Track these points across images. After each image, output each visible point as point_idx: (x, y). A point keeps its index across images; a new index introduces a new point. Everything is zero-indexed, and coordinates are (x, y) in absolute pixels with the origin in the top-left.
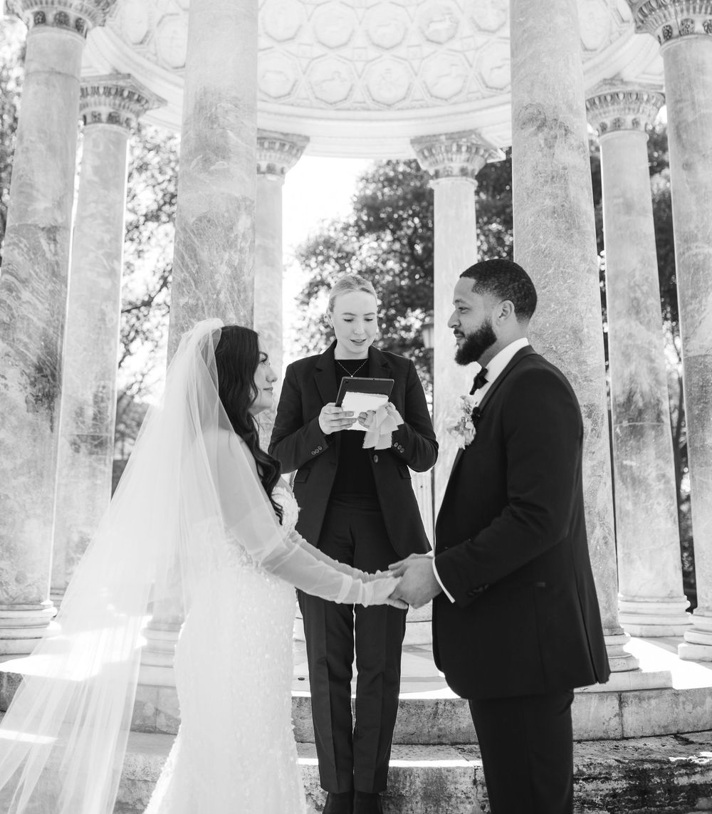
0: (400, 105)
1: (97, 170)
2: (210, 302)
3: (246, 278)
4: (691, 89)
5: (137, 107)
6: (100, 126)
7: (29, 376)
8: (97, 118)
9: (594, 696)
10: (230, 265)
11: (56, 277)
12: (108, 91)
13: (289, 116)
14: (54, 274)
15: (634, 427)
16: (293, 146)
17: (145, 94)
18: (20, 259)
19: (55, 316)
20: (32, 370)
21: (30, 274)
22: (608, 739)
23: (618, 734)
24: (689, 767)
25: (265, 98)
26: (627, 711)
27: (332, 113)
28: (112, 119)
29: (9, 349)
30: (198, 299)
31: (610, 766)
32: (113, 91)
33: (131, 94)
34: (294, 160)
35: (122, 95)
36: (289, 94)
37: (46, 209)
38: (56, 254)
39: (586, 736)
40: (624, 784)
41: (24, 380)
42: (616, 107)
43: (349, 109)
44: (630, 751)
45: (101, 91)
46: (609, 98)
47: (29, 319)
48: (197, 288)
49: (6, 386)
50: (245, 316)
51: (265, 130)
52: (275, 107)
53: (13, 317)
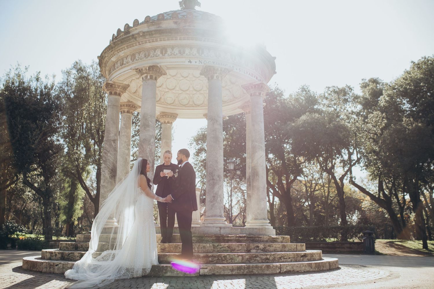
0: (201, 106)
1: (124, 125)
3: (153, 151)
5: (134, 109)
6: (125, 114)
8: (124, 112)
9: (215, 227)
10: (149, 148)
12: (127, 105)
13: (173, 109)
14: (115, 150)
16: (174, 116)
17: (136, 106)
18: (107, 147)
19: (115, 159)
20: (111, 171)
21: (110, 150)
25: (167, 104)
26: (221, 230)
27: (184, 108)
28: (128, 112)
29: (105, 166)
32: (128, 105)
33: (132, 106)
34: (174, 120)
35: (130, 106)
36: (173, 103)
37: (113, 136)
38: (115, 146)
40: (215, 238)
41: (109, 172)
43: (188, 107)
45: (125, 105)
47: (110, 160)
49: (105, 174)
51: (167, 113)
52: (169, 107)
53: (106, 159)
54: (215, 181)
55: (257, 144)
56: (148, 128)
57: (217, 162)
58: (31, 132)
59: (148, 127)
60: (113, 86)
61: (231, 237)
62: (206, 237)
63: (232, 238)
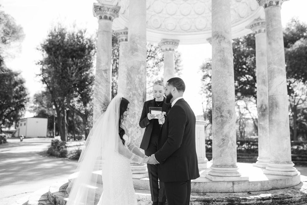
0: (204, 30)
2: (134, 87)
3: (143, 81)
4: (271, 21)
6: (123, 42)
7: (102, 106)
8: (122, 40)
9: (226, 182)
10: (139, 78)
11: (107, 82)
12: (124, 33)
13: (175, 35)
14: (107, 81)
15: (263, 114)
16: (175, 43)
18: (98, 78)
19: (108, 91)
20: (103, 105)
21: (101, 82)
22: (229, 192)
23: (232, 191)
24: (245, 200)
25: (168, 31)
26: (235, 186)
27: (186, 33)
28: (126, 40)
29: (97, 99)
30: (131, 87)
31: (223, 199)
32: (126, 33)
34: (176, 47)
36: (174, 29)
37: (104, 65)
38: (107, 76)
39: (223, 192)
40: (227, 203)
41: (100, 107)
42: (259, 26)
43: (190, 32)
44: (232, 195)
46: (257, 24)
47: (101, 92)
48: (131, 84)
49: (97, 108)
50: (143, 91)
51: (168, 39)
52: (170, 33)
53: (97, 92)
54: (225, 119)
55: (276, 67)
56: (136, 53)
57: (226, 92)
58: (70, 68)
59: (137, 51)
60: (102, 9)
61: (250, 200)
62: (214, 201)
63: (251, 202)
